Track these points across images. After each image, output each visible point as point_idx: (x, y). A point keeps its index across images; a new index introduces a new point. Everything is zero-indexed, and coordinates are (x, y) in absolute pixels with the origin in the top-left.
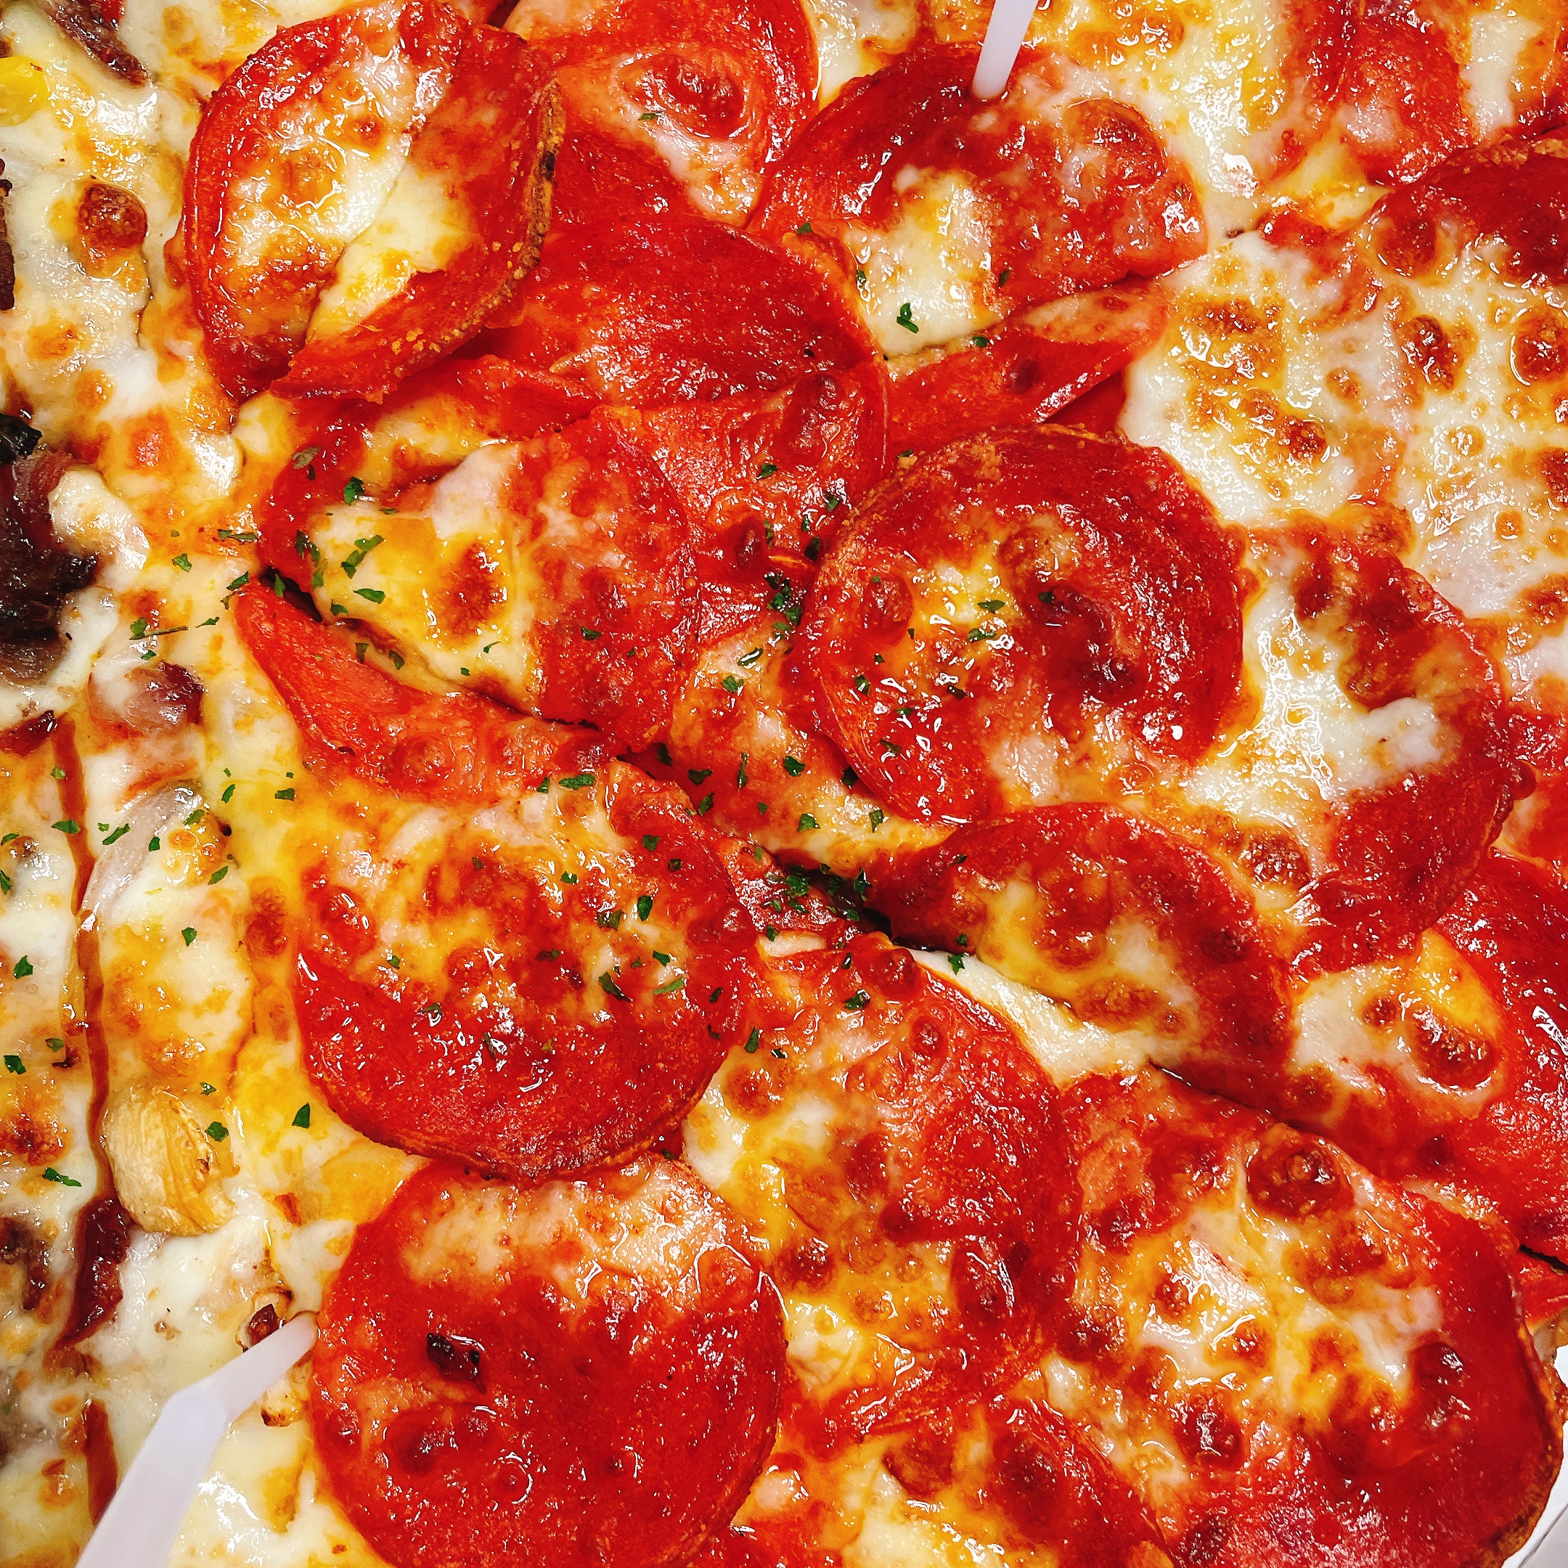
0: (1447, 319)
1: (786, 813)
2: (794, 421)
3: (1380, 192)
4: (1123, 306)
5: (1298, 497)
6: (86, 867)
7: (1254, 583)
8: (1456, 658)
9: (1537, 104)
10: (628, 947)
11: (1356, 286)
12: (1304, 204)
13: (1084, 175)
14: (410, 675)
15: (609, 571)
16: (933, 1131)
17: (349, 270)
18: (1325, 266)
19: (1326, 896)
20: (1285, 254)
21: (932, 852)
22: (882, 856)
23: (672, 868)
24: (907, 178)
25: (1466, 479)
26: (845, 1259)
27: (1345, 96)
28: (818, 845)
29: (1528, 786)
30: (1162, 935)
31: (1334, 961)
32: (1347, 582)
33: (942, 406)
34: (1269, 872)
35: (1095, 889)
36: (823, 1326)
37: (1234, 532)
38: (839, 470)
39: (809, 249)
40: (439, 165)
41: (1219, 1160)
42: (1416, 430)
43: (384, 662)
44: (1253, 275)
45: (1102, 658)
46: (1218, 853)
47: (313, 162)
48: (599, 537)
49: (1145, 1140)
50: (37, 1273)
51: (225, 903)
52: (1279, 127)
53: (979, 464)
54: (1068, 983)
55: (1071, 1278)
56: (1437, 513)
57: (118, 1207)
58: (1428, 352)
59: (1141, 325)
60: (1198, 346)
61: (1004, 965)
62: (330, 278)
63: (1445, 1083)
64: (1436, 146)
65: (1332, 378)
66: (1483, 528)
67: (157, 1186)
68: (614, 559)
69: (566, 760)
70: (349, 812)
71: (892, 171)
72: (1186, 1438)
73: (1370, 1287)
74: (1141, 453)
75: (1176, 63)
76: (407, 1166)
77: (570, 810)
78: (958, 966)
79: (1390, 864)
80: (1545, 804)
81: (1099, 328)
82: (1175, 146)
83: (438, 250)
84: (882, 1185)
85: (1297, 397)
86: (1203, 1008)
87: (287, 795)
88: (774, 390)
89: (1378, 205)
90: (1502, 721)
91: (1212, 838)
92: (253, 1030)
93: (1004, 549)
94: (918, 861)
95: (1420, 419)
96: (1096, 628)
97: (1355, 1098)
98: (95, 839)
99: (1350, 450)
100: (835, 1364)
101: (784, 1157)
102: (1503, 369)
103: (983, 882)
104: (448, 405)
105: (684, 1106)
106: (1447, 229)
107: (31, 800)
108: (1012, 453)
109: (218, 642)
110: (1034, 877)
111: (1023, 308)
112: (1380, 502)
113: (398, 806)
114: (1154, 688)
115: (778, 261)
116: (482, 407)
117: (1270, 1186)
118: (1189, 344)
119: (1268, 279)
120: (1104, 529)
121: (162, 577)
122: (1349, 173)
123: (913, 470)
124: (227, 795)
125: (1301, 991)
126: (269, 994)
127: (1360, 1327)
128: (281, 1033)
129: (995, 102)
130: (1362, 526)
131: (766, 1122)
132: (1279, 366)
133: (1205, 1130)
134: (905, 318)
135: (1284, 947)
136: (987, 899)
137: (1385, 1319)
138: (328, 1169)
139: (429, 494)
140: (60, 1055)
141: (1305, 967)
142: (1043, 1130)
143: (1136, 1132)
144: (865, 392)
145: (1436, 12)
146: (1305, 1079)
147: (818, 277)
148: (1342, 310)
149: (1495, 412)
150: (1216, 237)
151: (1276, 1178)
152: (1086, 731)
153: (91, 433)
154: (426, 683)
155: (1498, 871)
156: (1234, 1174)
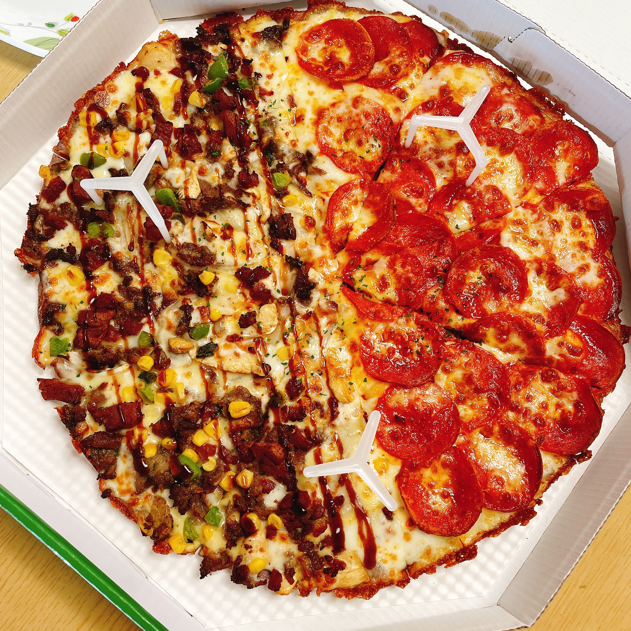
0: (558, 219)
1: (446, 319)
2: (439, 248)
3: (543, 197)
4: (498, 222)
5: (534, 254)
6: (321, 339)
7: (528, 270)
8: (567, 280)
9: (570, 178)
10: (420, 345)
11: (540, 215)
12: (529, 200)
13: (488, 199)
14: (373, 300)
15: (410, 277)
16: (481, 373)
17: (355, 227)
18: (534, 212)
19: (549, 325)
20: (527, 210)
21: (475, 323)
22: (465, 325)
23: (427, 330)
24: (455, 202)
25: (565, 248)
26: (468, 398)
27: (535, 181)
28: (452, 325)
29: (582, 302)
30: (519, 335)
31: (551, 336)
32: (545, 268)
33: (466, 242)
34: (538, 321)
35: (506, 328)
36: (465, 410)
37: (524, 261)
38: (448, 256)
39: (440, 217)
40: (369, 207)
41: (535, 373)
42: (555, 240)
43: (368, 298)
44: (521, 214)
45: (502, 285)
46: (528, 319)
47: (347, 209)
48: (408, 271)
49: (520, 372)
50: (322, 411)
51: (345, 343)
52: (523, 187)
53: (476, 253)
54: (502, 346)
55: (510, 396)
56: (560, 255)
57: (335, 398)
58: (555, 226)
59: (502, 225)
60: (512, 228)
61: (490, 344)
62: (351, 229)
63: (574, 356)
64: (552, 188)
65: (538, 232)
66: (569, 256)
67: (342, 393)
68: (411, 275)
69: (405, 312)
70: (367, 325)
71: (452, 201)
72: (535, 422)
73: (565, 393)
74: (505, 248)
75: (503, 177)
76: (386, 387)
77: (407, 321)
78: (481, 345)
79: (560, 318)
80: (586, 305)
81: (494, 226)
82: (504, 192)
83: (371, 223)
84: (474, 383)
85: (532, 236)
86: (528, 347)
87: (355, 323)
88: (433, 242)
89: (543, 200)
90: (576, 290)
91: (526, 316)
92: (353, 366)
93: (481, 267)
94: (472, 326)
95: (555, 238)
96: (500, 280)
97: (558, 360)
98: (322, 333)
99: (543, 244)
100: (468, 417)
101: (454, 381)
102: (569, 227)
103: (485, 328)
104: (376, 250)
105: (436, 372)
106: (556, 204)
107: (310, 327)
108: (482, 250)
109: (340, 297)
110: (494, 327)
111: (479, 223)
112: (550, 253)
113: (376, 323)
114: (512, 290)
115: (434, 220)
116: (382, 250)
117: (544, 377)
118: (511, 227)
119: (524, 215)
120: (499, 262)
121: (327, 286)
122: (536, 194)
123: (464, 255)
124: (343, 324)
125: (546, 342)
126: (356, 359)
127: (564, 401)
128: (359, 365)
129: (470, 187)
130: (547, 258)
131: (450, 375)
132: (528, 230)
133: (531, 369)
134: (457, 227)
135: (542, 335)
136: (485, 331)
137: (568, 399)
138: (371, 389)
139: (372, 267)
140: (320, 373)
141: (546, 338)
142: (502, 372)
143: (518, 371)
144: (451, 241)
145: (549, 163)
146: (549, 358)
147: (441, 221)
148: (538, 219)
149: (569, 235)
150: (514, 208)
151: (546, 375)
152: (501, 299)
153: (311, 261)
154: (376, 301)
155: (579, 318)
156: (538, 376)
